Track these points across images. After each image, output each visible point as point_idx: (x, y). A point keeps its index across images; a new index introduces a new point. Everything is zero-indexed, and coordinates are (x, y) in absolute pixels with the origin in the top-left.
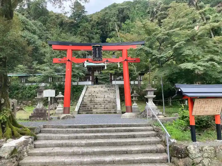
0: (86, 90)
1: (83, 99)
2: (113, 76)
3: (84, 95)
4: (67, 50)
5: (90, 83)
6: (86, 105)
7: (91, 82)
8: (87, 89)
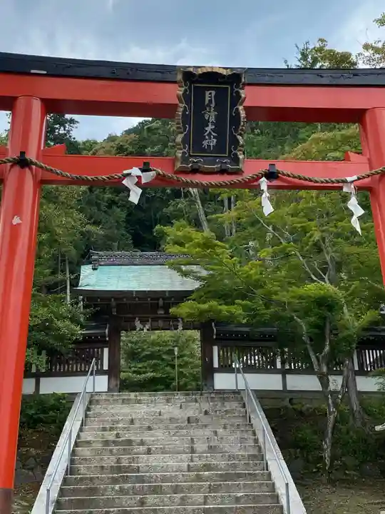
0: (86, 416)
1: (72, 461)
2: (215, 349)
3: (78, 436)
4: (15, 98)
5: (102, 383)
6: (93, 491)
7: (106, 377)
8: (88, 409)
